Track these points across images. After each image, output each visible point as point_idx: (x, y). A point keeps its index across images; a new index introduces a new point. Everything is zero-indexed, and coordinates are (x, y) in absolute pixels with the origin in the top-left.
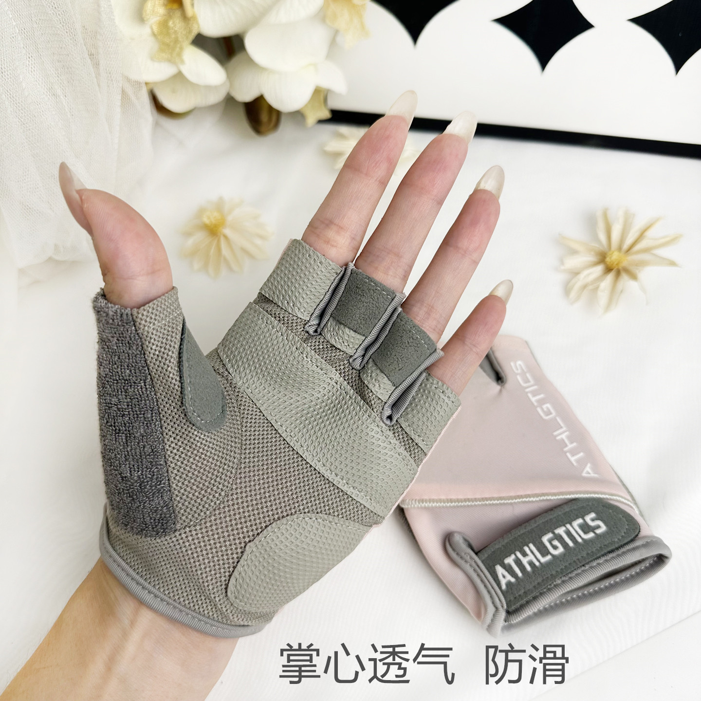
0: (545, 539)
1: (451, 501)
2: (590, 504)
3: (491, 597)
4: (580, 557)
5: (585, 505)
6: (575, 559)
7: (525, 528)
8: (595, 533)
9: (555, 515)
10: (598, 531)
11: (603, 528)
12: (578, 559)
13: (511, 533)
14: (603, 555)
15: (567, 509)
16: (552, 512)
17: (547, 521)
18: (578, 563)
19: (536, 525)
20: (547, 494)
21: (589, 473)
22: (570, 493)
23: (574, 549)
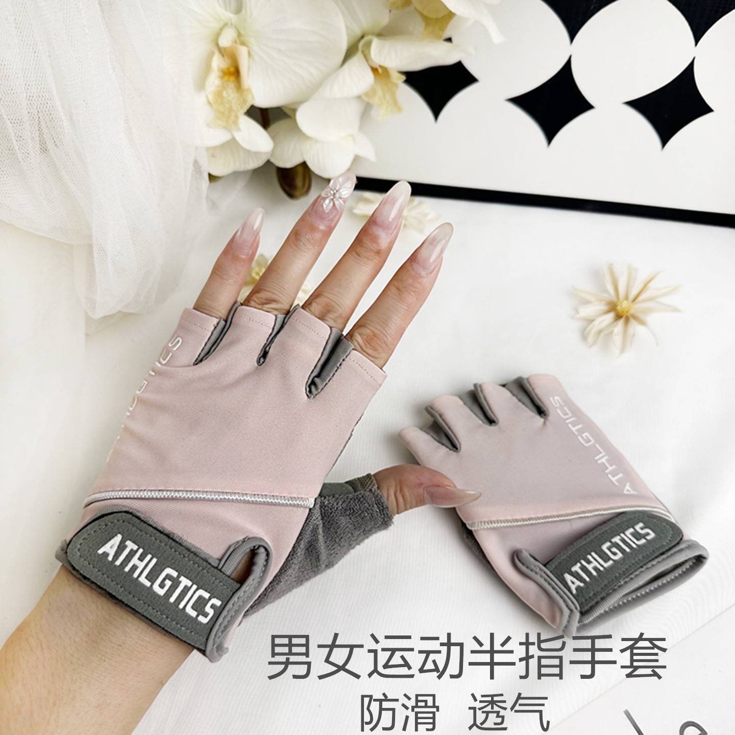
0: (605, 547)
1: (517, 520)
2: (637, 516)
3: (565, 601)
4: (637, 560)
5: (632, 517)
6: (633, 562)
7: (585, 540)
8: (646, 539)
9: (609, 527)
10: (649, 538)
11: (652, 535)
12: (636, 562)
13: (573, 545)
14: (656, 557)
15: (618, 521)
16: (606, 525)
17: (603, 533)
18: (637, 565)
19: (594, 537)
20: (600, 510)
21: (628, 491)
22: (618, 508)
23: (632, 554)
